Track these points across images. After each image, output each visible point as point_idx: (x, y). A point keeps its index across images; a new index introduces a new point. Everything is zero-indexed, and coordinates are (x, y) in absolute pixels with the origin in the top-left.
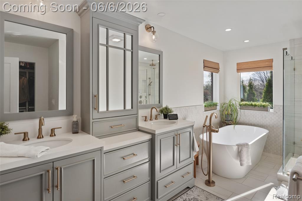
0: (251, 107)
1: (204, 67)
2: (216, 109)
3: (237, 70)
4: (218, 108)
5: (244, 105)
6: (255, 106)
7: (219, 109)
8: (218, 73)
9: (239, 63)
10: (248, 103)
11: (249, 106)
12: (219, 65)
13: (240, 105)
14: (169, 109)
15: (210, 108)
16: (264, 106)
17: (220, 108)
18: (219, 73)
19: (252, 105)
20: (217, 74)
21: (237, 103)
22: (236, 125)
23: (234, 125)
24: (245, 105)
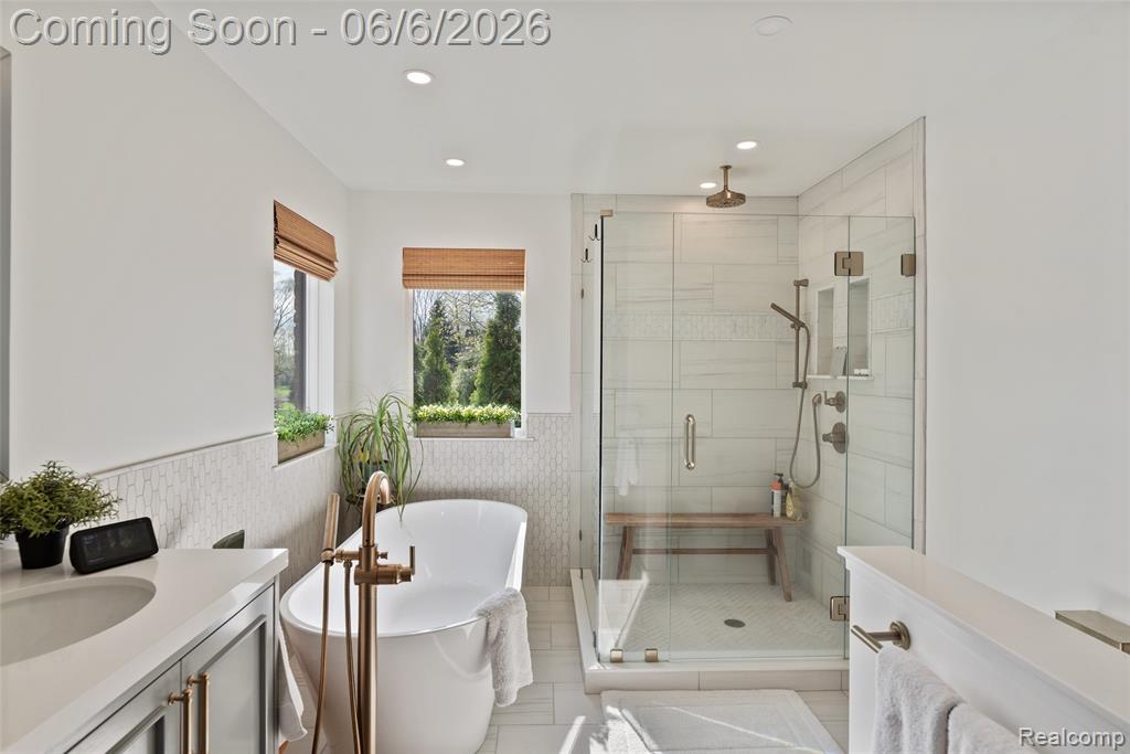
0: (456, 424)
1: (277, 242)
2: (322, 446)
3: (404, 275)
4: (331, 439)
5: (430, 419)
6: (469, 422)
7: (335, 445)
8: (327, 279)
9: (414, 249)
10: (446, 410)
11: (448, 423)
12: (333, 243)
13: (416, 419)
14: (76, 490)
15: (302, 445)
16: (499, 420)
17: (335, 440)
18: (332, 280)
19: (458, 417)
20: (323, 282)
21: (407, 412)
22: (407, 506)
23: (401, 507)
24: (434, 418)
